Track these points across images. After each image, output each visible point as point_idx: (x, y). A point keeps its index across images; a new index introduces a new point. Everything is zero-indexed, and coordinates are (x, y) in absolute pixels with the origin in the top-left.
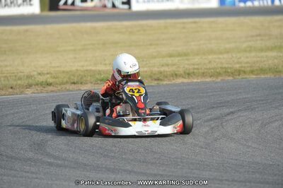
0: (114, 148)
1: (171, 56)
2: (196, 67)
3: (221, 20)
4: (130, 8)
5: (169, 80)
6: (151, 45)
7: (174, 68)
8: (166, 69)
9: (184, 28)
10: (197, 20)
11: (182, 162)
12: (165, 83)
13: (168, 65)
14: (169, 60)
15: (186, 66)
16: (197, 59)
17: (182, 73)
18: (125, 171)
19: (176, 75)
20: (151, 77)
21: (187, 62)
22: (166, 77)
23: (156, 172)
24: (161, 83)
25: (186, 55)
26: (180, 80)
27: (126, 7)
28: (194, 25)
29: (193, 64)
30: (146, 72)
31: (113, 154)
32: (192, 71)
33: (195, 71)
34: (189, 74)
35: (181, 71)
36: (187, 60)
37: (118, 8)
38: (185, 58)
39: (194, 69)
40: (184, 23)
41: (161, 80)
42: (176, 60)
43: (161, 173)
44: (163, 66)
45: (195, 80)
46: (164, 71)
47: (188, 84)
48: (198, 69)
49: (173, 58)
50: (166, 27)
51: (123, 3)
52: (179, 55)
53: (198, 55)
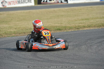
0: (62, 54)
1: (82, 20)
2: (92, 23)
3: (101, 6)
4: (67, 3)
5: (82, 29)
6: (75, 16)
7: (84, 24)
8: (81, 24)
9: (87, 9)
10: (92, 6)
11: (87, 59)
12: (80, 30)
13: (81, 23)
14: (82, 22)
15: (88, 23)
16: (92, 21)
17: (87, 26)
18: (66, 62)
19: (84, 27)
20: (75, 28)
21: (88, 22)
22: (81, 28)
23: (77, 63)
24: (79, 30)
25: (88, 19)
26: (86, 29)
27: (66, 2)
28: (91, 8)
29: (91, 23)
30: (73, 26)
31: (61, 57)
32: (90, 25)
33: (92, 25)
34: (89, 26)
35: (86, 25)
36: (89, 21)
37: (63, 3)
38: (88, 20)
39: (91, 24)
40: (87, 8)
41: (79, 29)
42: (84, 21)
43: (79, 63)
44: (79, 23)
45: (92, 29)
46: (80, 26)
47: (89, 30)
48: (93, 24)
49: (83, 21)
50: (81, 9)
51: (65, 1)
52: (86, 19)
53: (92, 19)
